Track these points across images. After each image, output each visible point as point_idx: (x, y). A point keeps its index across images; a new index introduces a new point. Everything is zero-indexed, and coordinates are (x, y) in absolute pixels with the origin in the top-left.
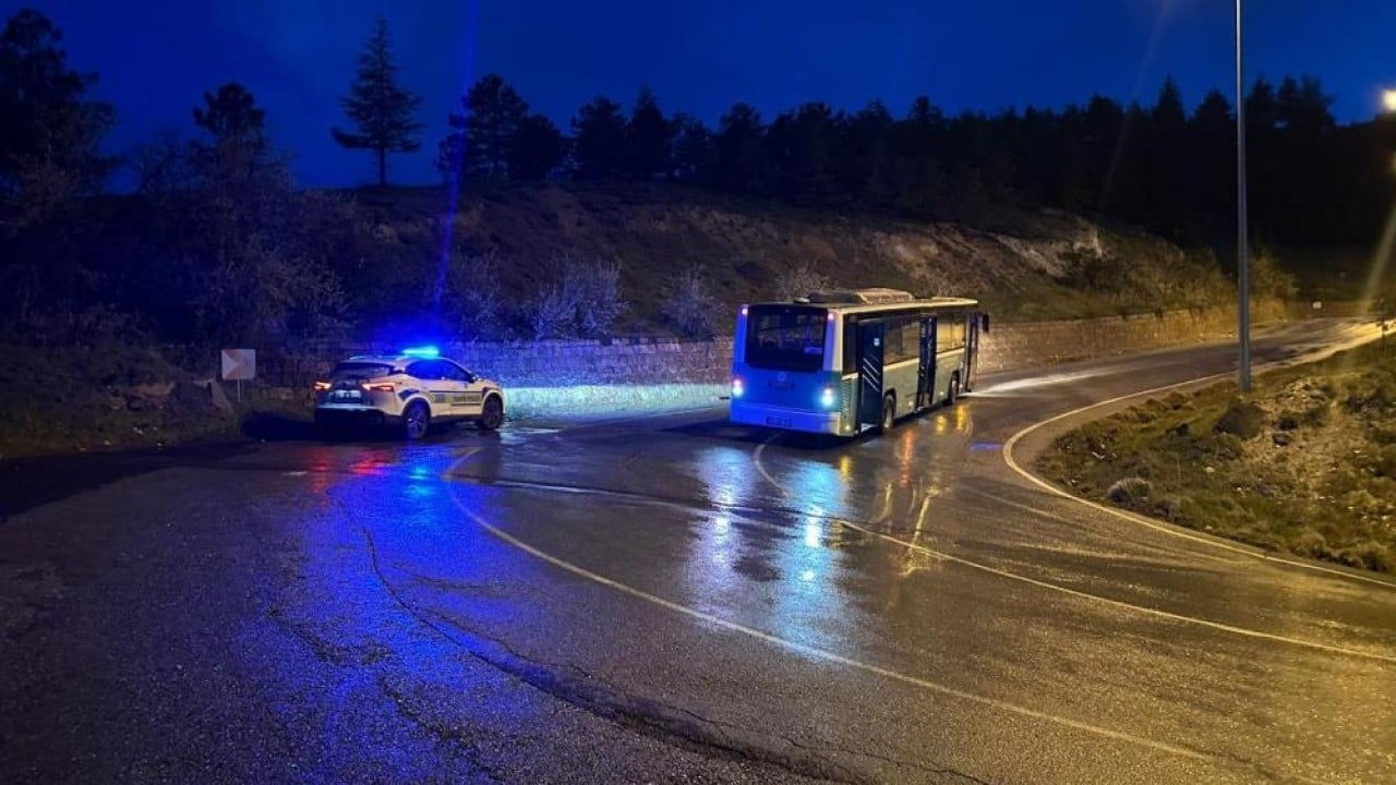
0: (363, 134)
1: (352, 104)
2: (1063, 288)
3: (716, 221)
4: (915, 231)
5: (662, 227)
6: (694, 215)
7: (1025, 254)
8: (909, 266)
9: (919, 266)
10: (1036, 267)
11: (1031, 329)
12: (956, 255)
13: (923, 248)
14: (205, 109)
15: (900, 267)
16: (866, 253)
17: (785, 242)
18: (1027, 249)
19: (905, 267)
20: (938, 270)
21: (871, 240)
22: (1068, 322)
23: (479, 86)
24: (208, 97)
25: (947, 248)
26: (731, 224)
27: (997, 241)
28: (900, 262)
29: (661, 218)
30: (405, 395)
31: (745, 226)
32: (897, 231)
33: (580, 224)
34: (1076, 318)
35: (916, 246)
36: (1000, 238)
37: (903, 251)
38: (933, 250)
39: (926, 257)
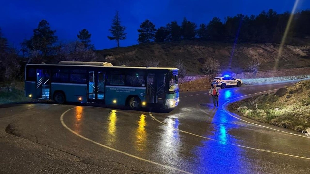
0: (114, 37)
1: (112, 30)
2: (302, 59)
3: (195, 48)
4: (256, 46)
5: (180, 51)
6: (190, 47)
7: (294, 50)
8: (252, 56)
9: (255, 55)
10: (297, 54)
11: (287, 71)
12: (269, 52)
13: (258, 51)
14: (79, 34)
15: (249, 56)
16: (239, 53)
17: (214, 52)
18: (295, 48)
19: (251, 56)
20: (261, 56)
21: (242, 50)
22: (300, 68)
23: (144, 22)
24: (80, 32)
25: (266, 50)
26: (200, 49)
27: (286, 47)
28: (249, 55)
29: (180, 49)
30: (221, 82)
31: (203, 49)
32: (251, 47)
33: (159, 52)
34: (303, 67)
35: (256, 50)
36: (287, 46)
37: (251, 52)
38: (261, 51)
39: (258, 53)
